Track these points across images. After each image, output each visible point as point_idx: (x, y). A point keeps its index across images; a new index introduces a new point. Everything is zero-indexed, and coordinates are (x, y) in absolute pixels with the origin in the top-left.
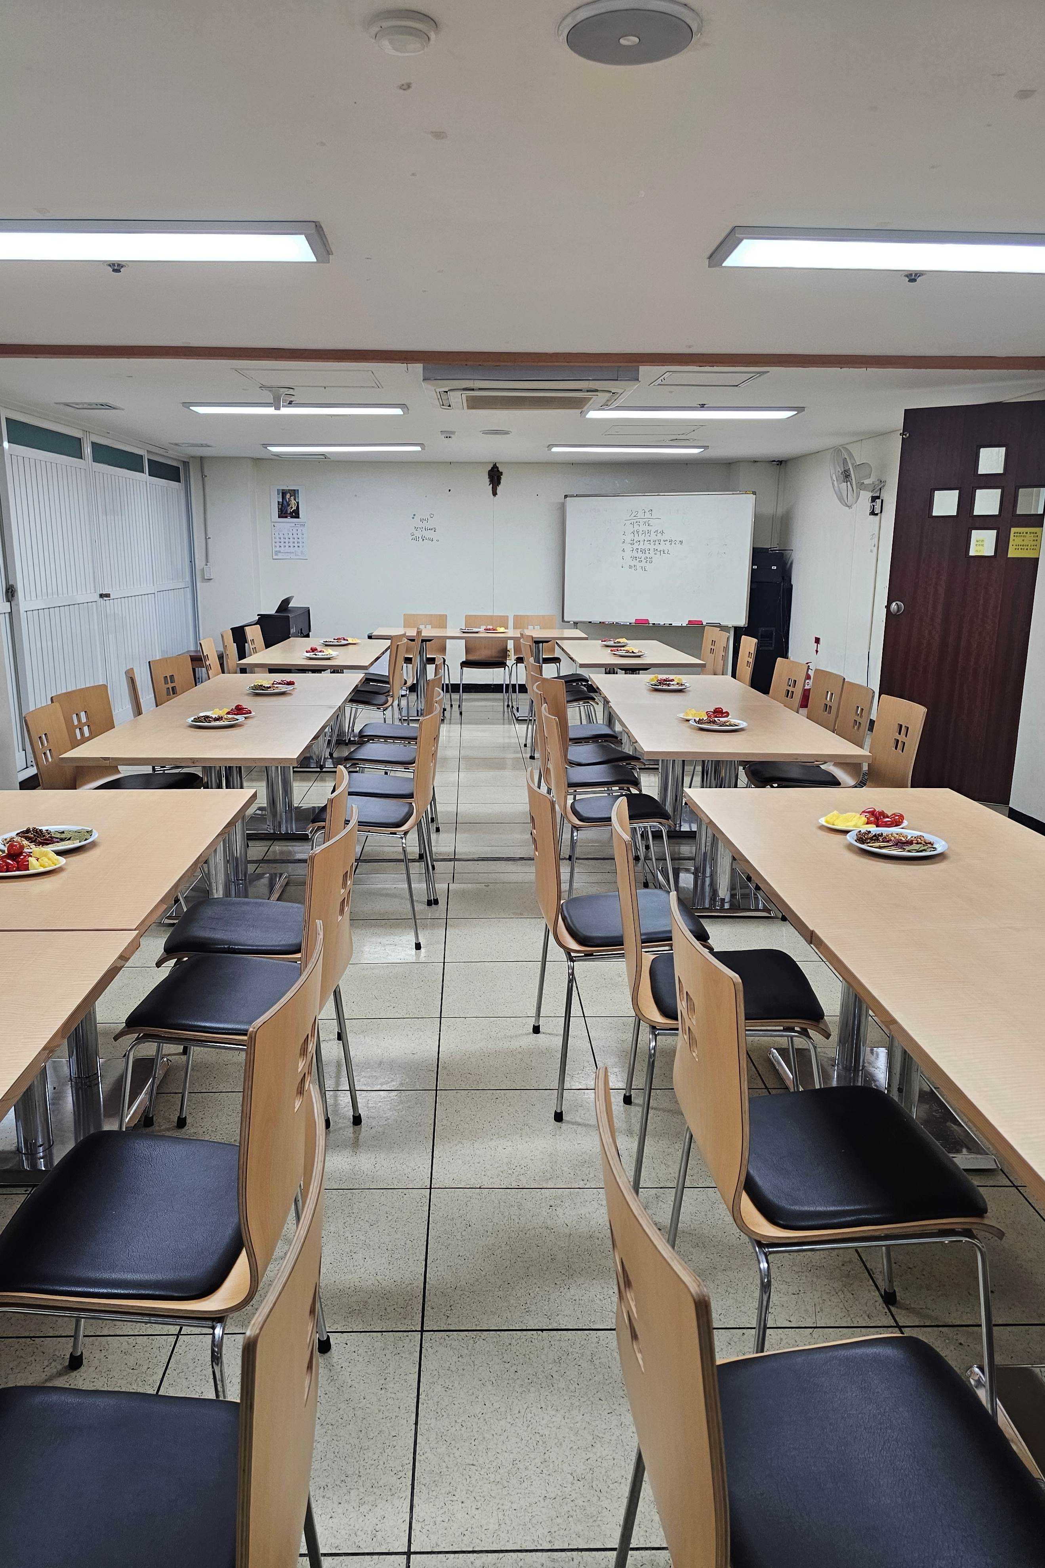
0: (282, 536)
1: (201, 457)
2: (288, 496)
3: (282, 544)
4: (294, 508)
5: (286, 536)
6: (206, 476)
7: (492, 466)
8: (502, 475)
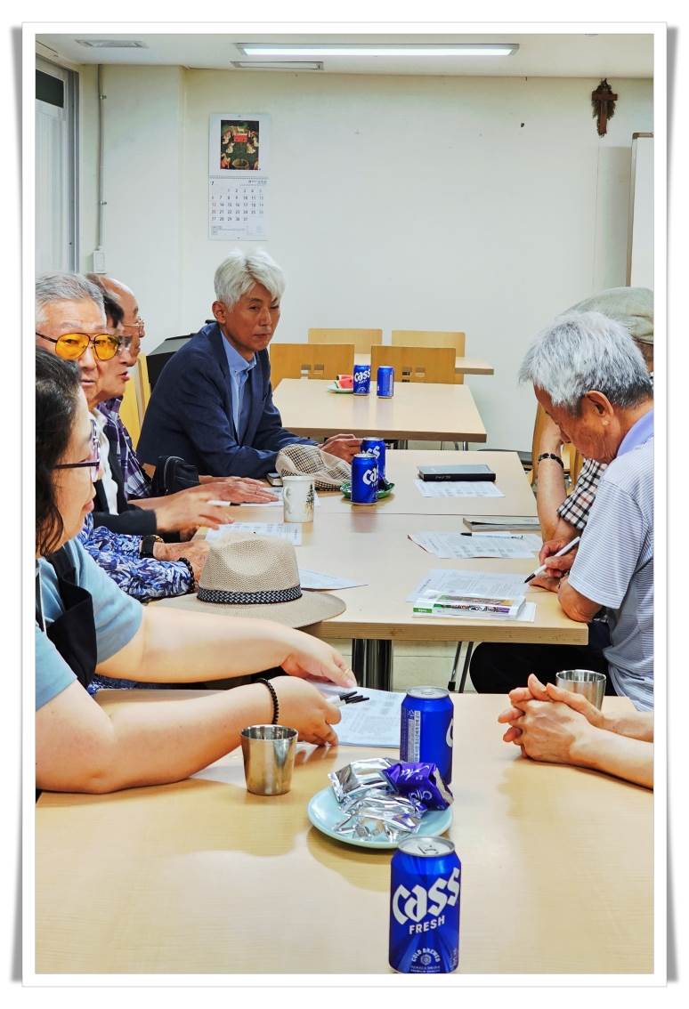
0: (224, 200)
1: (99, 64)
3: (226, 215)
4: (249, 152)
5: (233, 200)
6: (104, 96)
7: (598, 84)
8: (616, 100)
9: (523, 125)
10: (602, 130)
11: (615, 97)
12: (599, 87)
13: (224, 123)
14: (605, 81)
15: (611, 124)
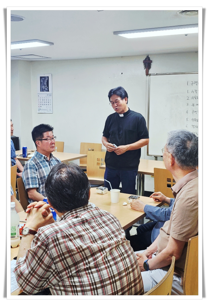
0: (42, 101)
9: (122, 73)
10: (147, 74)
11: (151, 61)
12: (146, 58)
13: (41, 78)
14: (148, 56)
15: (151, 72)
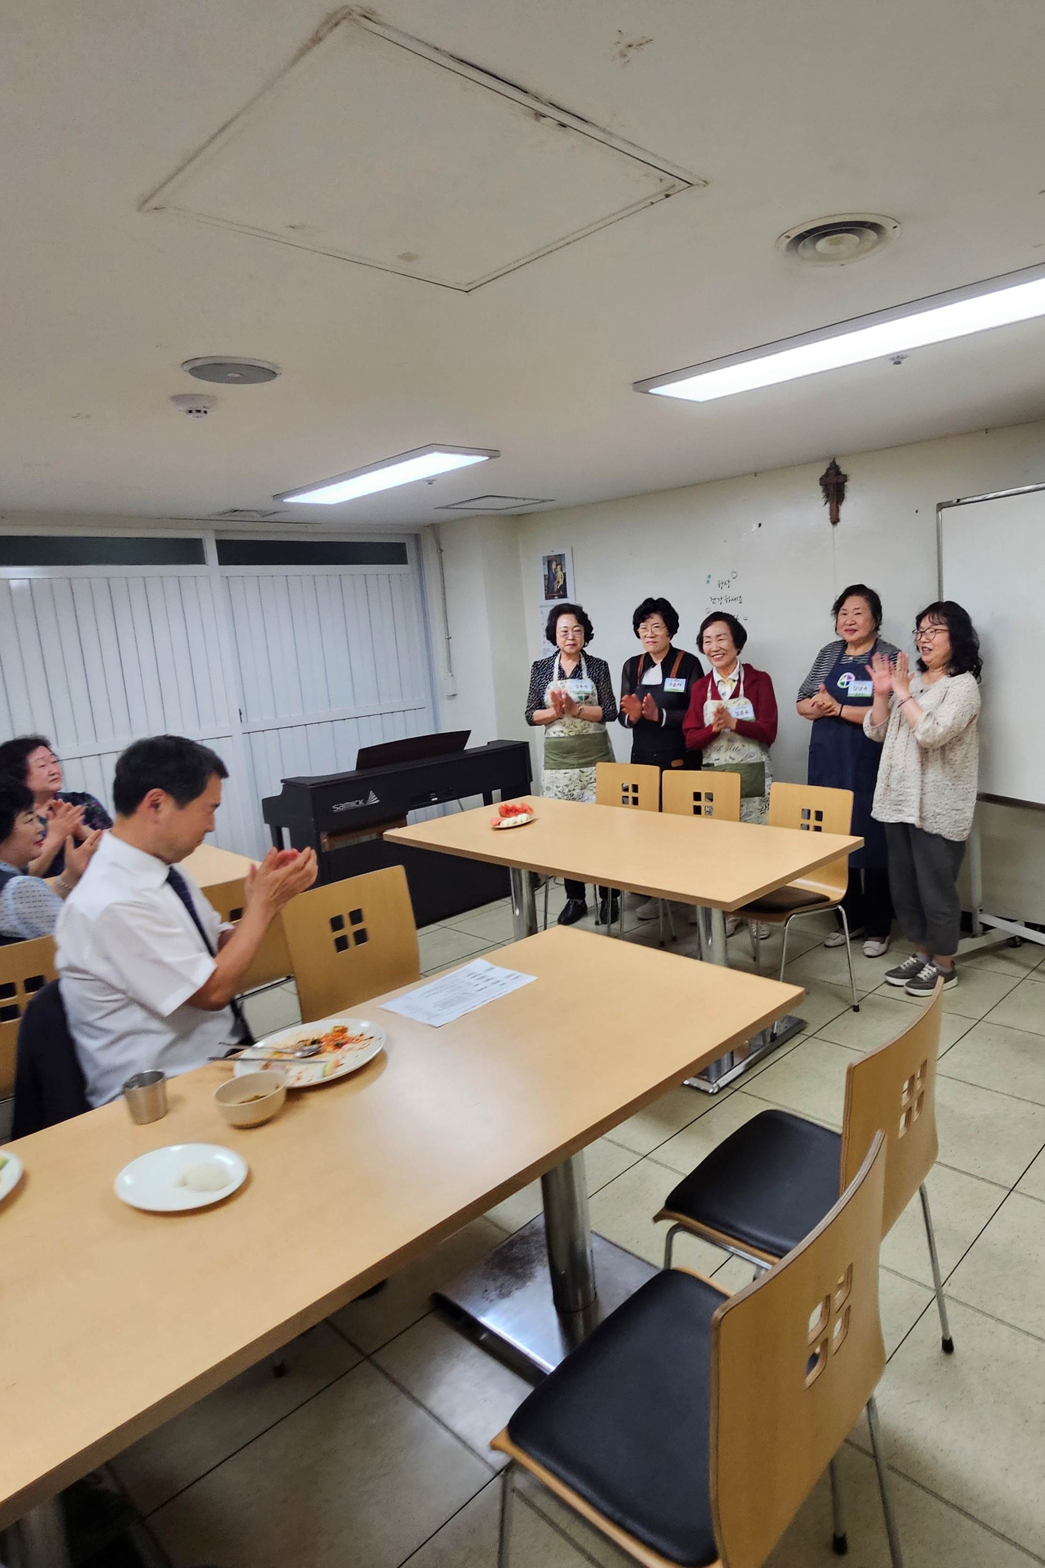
1: (432, 525)
2: (554, 566)
4: (561, 583)
6: (442, 551)
7: (828, 466)
8: (846, 481)
9: (760, 525)
10: (835, 520)
11: (845, 478)
12: (829, 469)
14: (834, 463)
15: (845, 509)
